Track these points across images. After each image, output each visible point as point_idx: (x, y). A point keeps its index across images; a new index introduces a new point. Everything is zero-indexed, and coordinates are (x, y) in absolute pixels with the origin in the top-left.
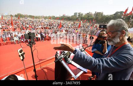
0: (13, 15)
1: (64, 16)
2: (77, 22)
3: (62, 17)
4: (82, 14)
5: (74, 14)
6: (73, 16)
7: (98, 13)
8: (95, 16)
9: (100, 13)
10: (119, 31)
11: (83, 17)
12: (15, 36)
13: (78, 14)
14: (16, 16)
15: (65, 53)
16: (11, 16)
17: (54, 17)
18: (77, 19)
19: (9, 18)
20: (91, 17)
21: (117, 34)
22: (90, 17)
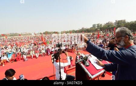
0: (42, 33)
1: (83, 29)
2: (96, 33)
3: (81, 30)
4: (101, 25)
5: (93, 25)
6: (92, 28)
7: (119, 21)
8: (116, 24)
9: (121, 21)
10: (123, 36)
11: (103, 28)
12: (43, 49)
13: (96, 25)
14: (44, 33)
15: (83, 58)
16: (41, 33)
17: (74, 30)
18: (96, 30)
19: (39, 35)
20: (112, 26)
21: (122, 38)
22: (110, 27)
